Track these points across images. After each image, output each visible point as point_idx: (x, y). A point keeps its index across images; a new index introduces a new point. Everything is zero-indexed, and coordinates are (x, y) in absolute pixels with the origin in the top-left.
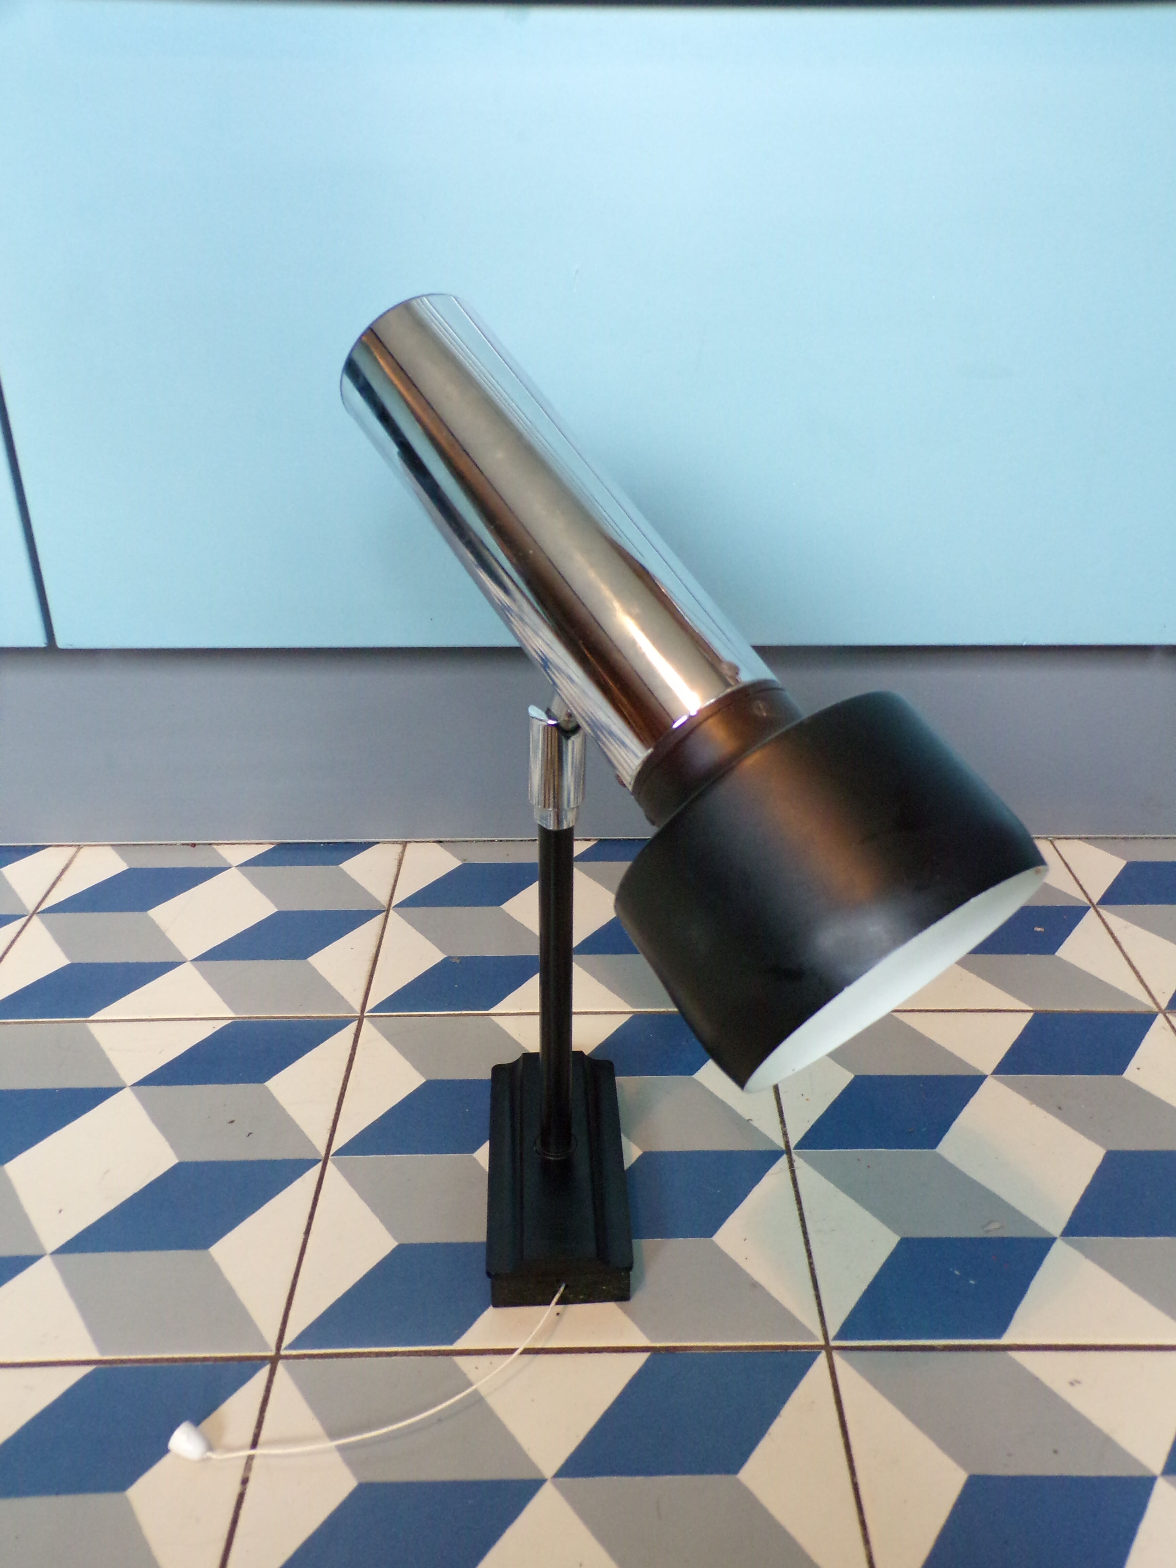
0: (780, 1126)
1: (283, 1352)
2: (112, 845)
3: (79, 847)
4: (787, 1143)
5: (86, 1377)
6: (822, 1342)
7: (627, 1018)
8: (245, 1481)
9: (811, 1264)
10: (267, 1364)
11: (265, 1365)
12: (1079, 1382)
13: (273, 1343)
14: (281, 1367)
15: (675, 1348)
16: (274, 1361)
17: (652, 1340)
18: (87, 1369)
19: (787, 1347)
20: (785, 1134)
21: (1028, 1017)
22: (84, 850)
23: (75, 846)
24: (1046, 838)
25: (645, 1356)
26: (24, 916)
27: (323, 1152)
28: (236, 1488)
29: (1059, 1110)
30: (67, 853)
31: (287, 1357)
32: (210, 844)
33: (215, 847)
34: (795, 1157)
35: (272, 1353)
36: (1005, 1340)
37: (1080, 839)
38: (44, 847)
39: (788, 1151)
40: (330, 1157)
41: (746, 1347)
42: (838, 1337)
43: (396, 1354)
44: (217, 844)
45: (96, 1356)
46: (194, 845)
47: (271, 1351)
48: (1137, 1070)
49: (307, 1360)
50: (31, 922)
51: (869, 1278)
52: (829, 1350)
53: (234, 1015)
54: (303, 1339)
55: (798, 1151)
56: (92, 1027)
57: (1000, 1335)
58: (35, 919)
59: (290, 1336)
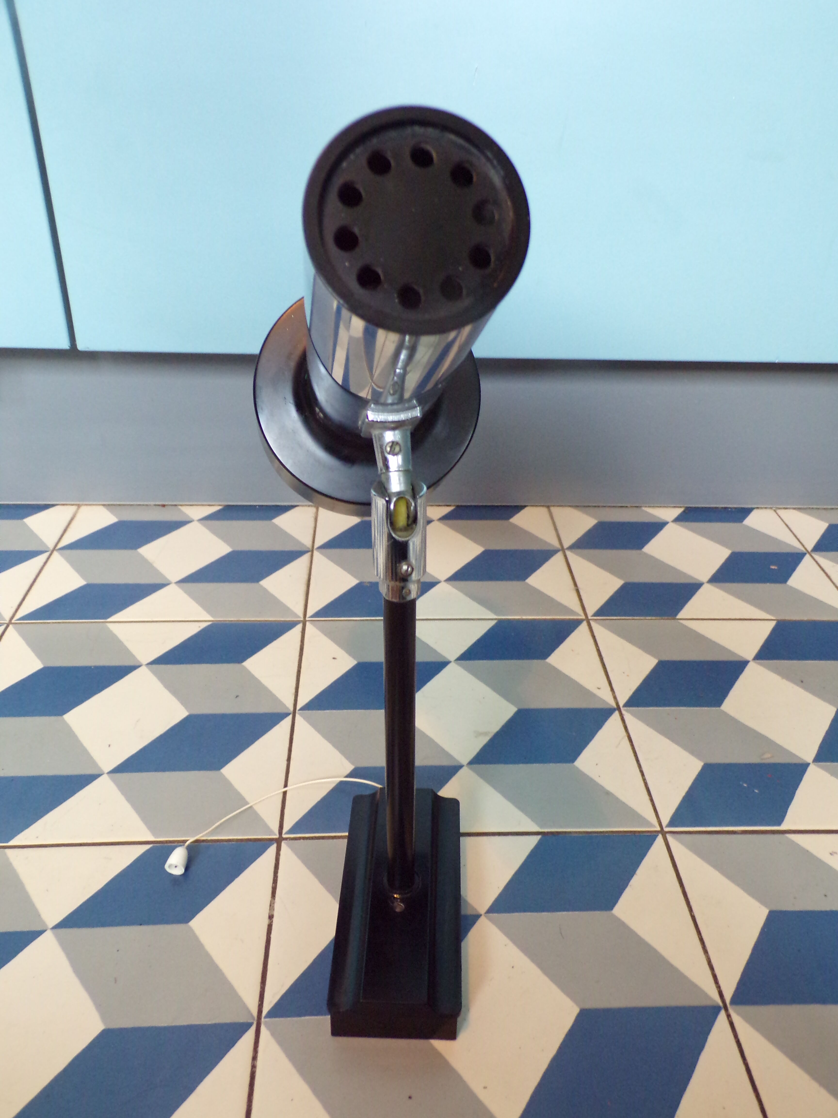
0: (610, 693)
1: (284, 836)
2: (104, 505)
3: (79, 506)
4: (617, 704)
5: (148, 851)
6: (658, 829)
7: (493, 623)
8: (271, 917)
9: (644, 780)
11: (273, 844)
12: (836, 853)
13: (276, 830)
14: (284, 844)
15: (558, 833)
16: (279, 841)
17: (541, 827)
18: (148, 847)
19: (635, 832)
20: (615, 698)
21: (773, 624)
22: (83, 508)
23: (76, 505)
24: (771, 508)
25: (539, 837)
26: (46, 552)
27: (291, 709)
28: (266, 921)
29: (801, 683)
30: (69, 511)
31: (286, 839)
32: (176, 505)
33: (180, 507)
34: (624, 712)
35: (277, 836)
36: (783, 827)
37: (794, 509)
38: (53, 505)
39: (618, 708)
40: (297, 712)
41: (607, 832)
42: (668, 825)
44: (181, 505)
45: (152, 839)
46: (164, 506)
47: (276, 835)
49: (302, 841)
50: (52, 556)
51: (686, 789)
52: (664, 834)
53: (211, 619)
54: (297, 827)
55: (625, 708)
56: (110, 626)
57: (779, 824)
58: (56, 554)
59: (288, 825)
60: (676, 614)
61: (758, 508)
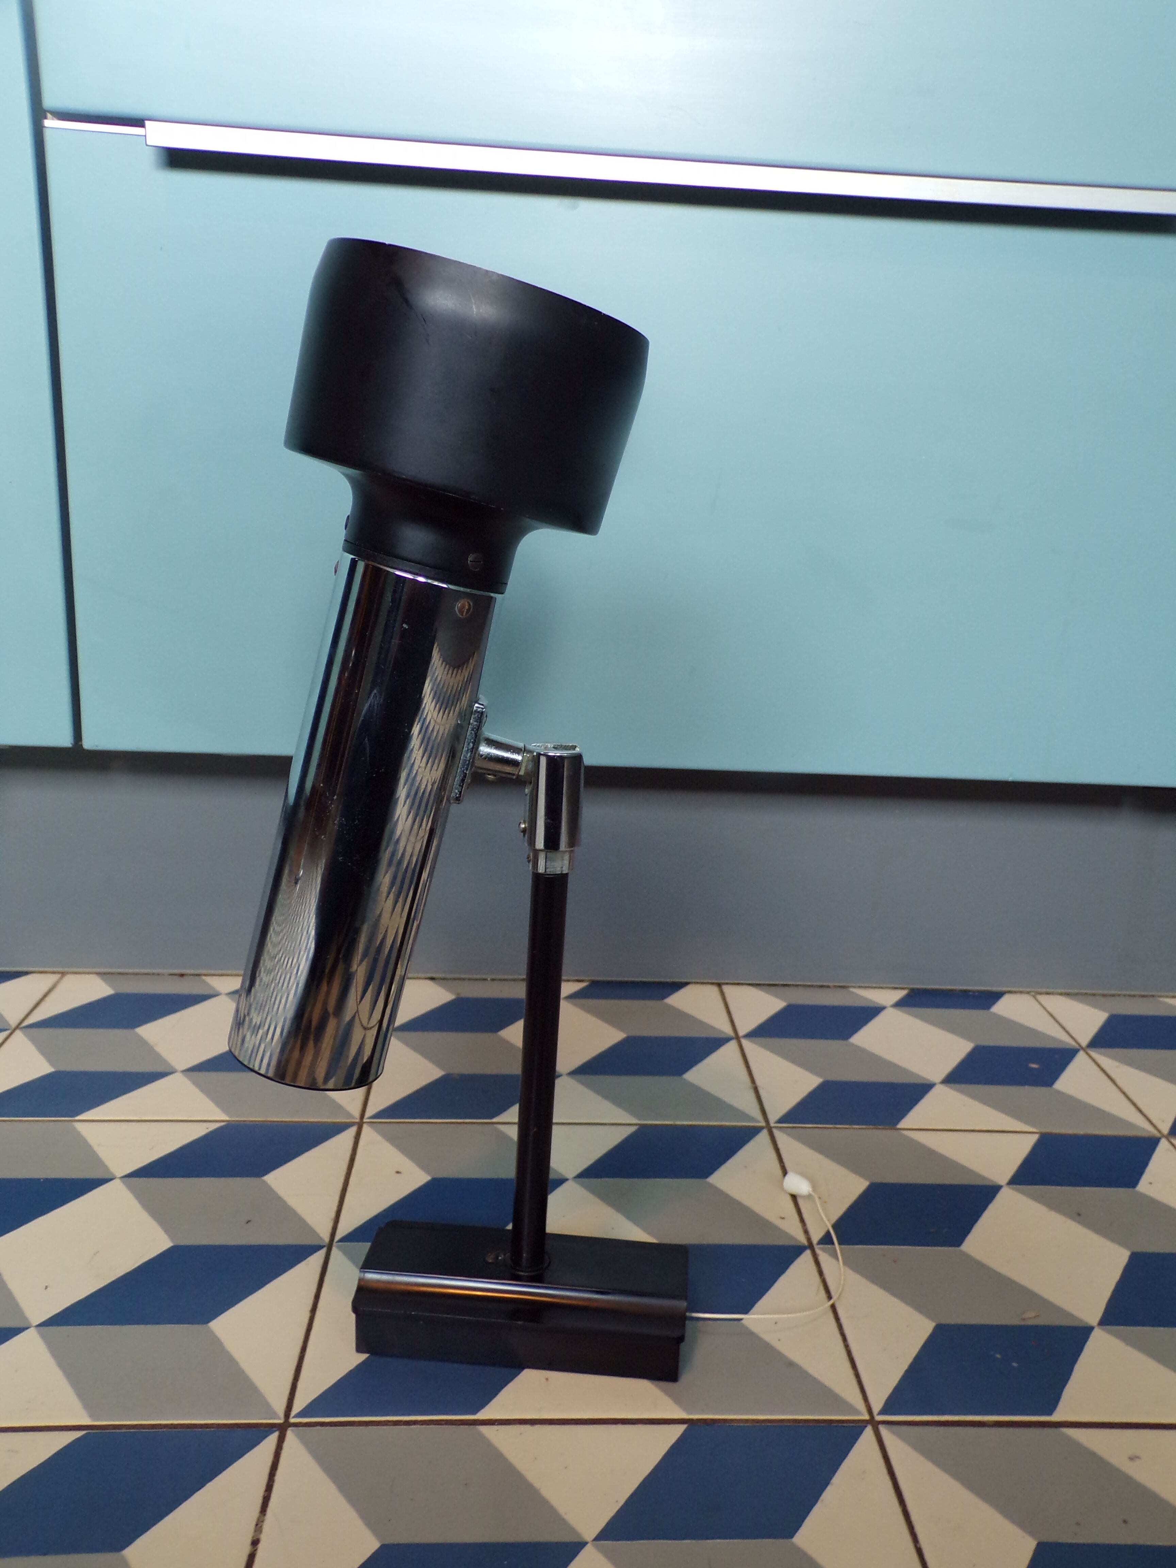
0: (799, 1225)
1: (292, 1420)
2: (98, 974)
3: (63, 974)
4: (809, 1239)
5: (77, 1440)
6: (867, 1417)
7: (633, 1129)
8: (255, 1543)
9: (847, 1346)
10: (275, 1431)
11: (272, 1432)
12: (1138, 1457)
13: (281, 1414)
14: (290, 1434)
15: (714, 1421)
16: (282, 1429)
17: (688, 1413)
19: (831, 1421)
20: (806, 1232)
21: (1036, 1137)
22: (69, 979)
23: (58, 973)
24: (1028, 993)
25: (683, 1427)
26: (5, 1030)
27: (327, 1239)
28: (247, 1549)
29: (1078, 1216)
30: (49, 980)
31: (296, 1425)
32: (199, 975)
33: (204, 978)
34: (818, 1252)
35: (281, 1421)
36: (1056, 1417)
37: (1061, 994)
38: (26, 973)
39: (811, 1246)
40: (334, 1244)
41: (788, 1420)
42: (882, 1412)
43: (415, 1423)
44: (205, 975)
45: (87, 1421)
46: (182, 975)
47: (280, 1419)
48: (1149, 1185)
49: (318, 1428)
50: (13, 1036)
51: (909, 1359)
52: (875, 1425)
53: (227, 1119)
54: (313, 1408)
55: (819, 1246)
56: (78, 1126)
57: (1050, 1413)
58: (18, 1032)
59: (299, 1405)
60: (897, 1123)
61: (1010, 992)
